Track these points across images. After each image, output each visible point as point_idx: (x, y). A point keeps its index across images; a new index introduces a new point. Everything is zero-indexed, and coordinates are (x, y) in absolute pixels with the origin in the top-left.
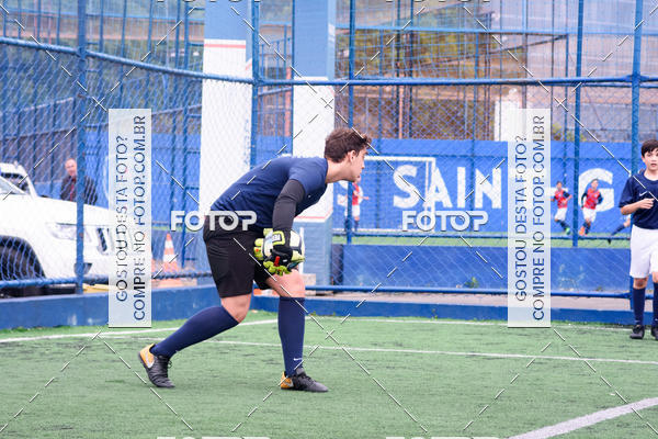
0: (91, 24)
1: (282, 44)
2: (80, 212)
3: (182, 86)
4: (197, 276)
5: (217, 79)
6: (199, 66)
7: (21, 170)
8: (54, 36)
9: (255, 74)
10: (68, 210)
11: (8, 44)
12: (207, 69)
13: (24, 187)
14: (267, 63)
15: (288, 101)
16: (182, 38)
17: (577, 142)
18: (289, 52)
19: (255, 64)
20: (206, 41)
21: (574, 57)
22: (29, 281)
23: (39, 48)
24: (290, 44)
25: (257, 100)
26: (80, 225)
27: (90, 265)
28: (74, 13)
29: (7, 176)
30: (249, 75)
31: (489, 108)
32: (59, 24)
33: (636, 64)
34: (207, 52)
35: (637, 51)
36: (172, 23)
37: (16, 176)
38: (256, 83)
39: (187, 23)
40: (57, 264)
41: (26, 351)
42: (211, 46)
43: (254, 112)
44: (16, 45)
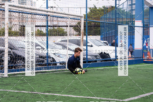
0: (117, 19)
1: (147, 21)
2: (116, 48)
3: (131, 28)
4: (134, 58)
5: (137, 27)
6: (134, 25)
7: (107, 42)
8: (111, 21)
9: (143, 26)
10: (114, 48)
11: (105, 23)
12: (136, 25)
13: (107, 44)
14: (145, 24)
15: (149, 30)
16: (131, 20)
18: (149, 22)
19: (143, 24)
20: (135, 21)
22: (108, 59)
23: (109, 23)
24: (149, 21)
25: (143, 30)
26: (116, 50)
27: (117, 56)
28: (114, 17)
29: (105, 43)
30: (142, 26)
32: (112, 19)
34: (135, 22)
36: (130, 18)
37: (106, 43)
38: (143, 27)
39: (132, 18)
40: (112, 56)
41: (108, 70)
42: (136, 21)
43: (143, 32)
44: (106, 23)
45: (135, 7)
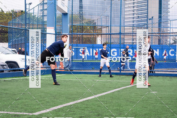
0: (27, 25)
1: (60, 28)
2: (26, 57)
3: (43, 35)
4: (46, 68)
5: (49, 34)
7: (15, 50)
8: (21, 27)
9: (56, 33)
10: (23, 56)
11: (13, 28)
12: (47, 32)
13: (16, 53)
16: (43, 27)
17: (111, 44)
18: (61, 29)
19: (56, 31)
20: (47, 27)
21: (110, 30)
22: (17, 69)
23: (18, 29)
24: (61, 28)
25: (56, 37)
26: (26, 59)
28: (24, 23)
30: (54, 33)
31: (96, 38)
33: (120, 31)
34: (47, 29)
35: (120, 29)
36: (41, 24)
37: (14, 51)
38: (56, 34)
39: (44, 24)
40: (22, 65)
41: (17, 81)
43: (55, 39)
44: (14, 28)
45: (47, 13)
